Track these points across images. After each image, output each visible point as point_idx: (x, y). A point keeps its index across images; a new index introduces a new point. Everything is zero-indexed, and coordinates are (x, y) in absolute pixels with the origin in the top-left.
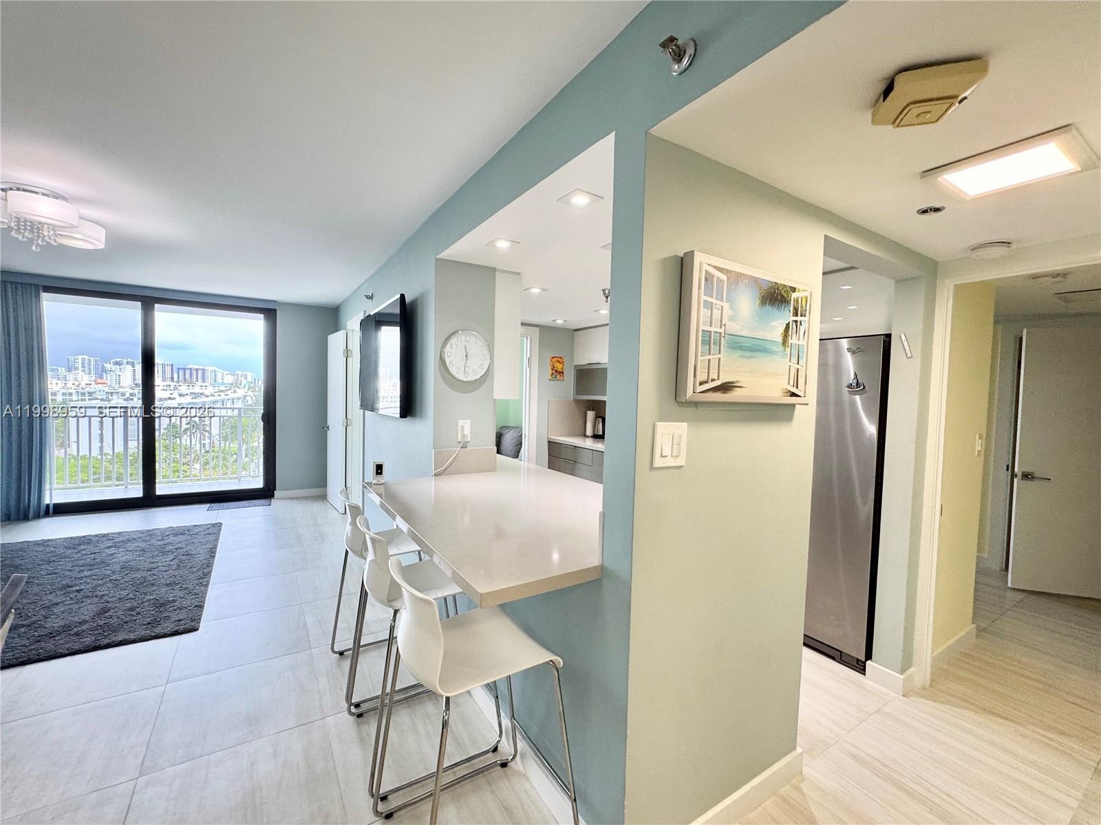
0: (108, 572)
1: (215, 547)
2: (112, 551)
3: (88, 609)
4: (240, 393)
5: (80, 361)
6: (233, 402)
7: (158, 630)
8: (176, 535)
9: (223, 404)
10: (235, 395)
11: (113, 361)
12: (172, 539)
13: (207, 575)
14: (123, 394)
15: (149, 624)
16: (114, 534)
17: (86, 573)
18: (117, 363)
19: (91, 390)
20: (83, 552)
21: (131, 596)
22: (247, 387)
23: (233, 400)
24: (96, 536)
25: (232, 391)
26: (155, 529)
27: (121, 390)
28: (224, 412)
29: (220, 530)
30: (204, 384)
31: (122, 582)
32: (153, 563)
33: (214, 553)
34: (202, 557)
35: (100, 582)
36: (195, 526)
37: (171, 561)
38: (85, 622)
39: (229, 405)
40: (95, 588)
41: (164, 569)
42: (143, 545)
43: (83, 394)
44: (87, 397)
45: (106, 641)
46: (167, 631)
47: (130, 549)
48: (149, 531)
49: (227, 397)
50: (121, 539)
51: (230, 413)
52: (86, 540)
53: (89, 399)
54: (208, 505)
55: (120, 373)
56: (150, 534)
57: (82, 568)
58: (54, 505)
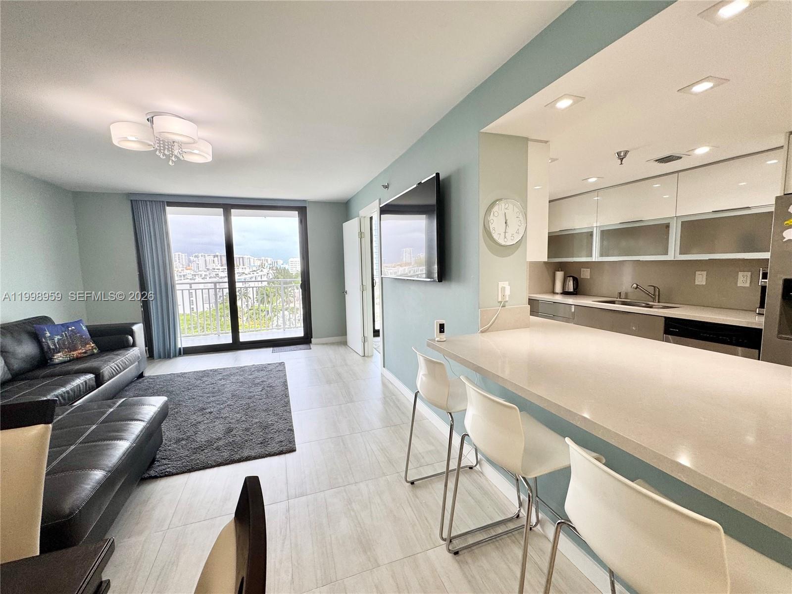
0: (225, 399)
1: (286, 381)
2: (223, 382)
3: (219, 428)
4: (265, 271)
5: (177, 256)
6: (261, 278)
7: (269, 449)
8: (258, 371)
9: (256, 279)
10: (261, 273)
11: (194, 255)
12: (256, 374)
13: (287, 403)
14: (201, 275)
15: (261, 443)
16: (221, 369)
17: (212, 399)
18: (196, 256)
19: (185, 274)
20: (206, 383)
21: (243, 419)
22: (268, 267)
23: (261, 276)
24: (211, 370)
25: (260, 270)
26: (245, 366)
27: (200, 273)
28: (256, 284)
29: (285, 368)
30: (244, 267)
31: (235, 407)
32: (250, 392)
33: (287, 385)
34: (279, 389)
35: (222, 406)
36: (269, 364)
37: (261, 391)
38: (219, 439)
39: (259, 279)
40: (219, 411)
41: (259, 398)
42: (241, 378)
43: (181, 276)
44: (183, 278)
45: (237, 457)
46: (275, 450)
47: (234, 381)
48: (241, 367)
49: (258, 274)
50: (225, 374)
51: (260, 284)
52: (205, 374)
53: (184, 279)
54: (271, 349)
55: (198, 263)
56: (242, 370)
57: (209, 395)
58: (183, 348)
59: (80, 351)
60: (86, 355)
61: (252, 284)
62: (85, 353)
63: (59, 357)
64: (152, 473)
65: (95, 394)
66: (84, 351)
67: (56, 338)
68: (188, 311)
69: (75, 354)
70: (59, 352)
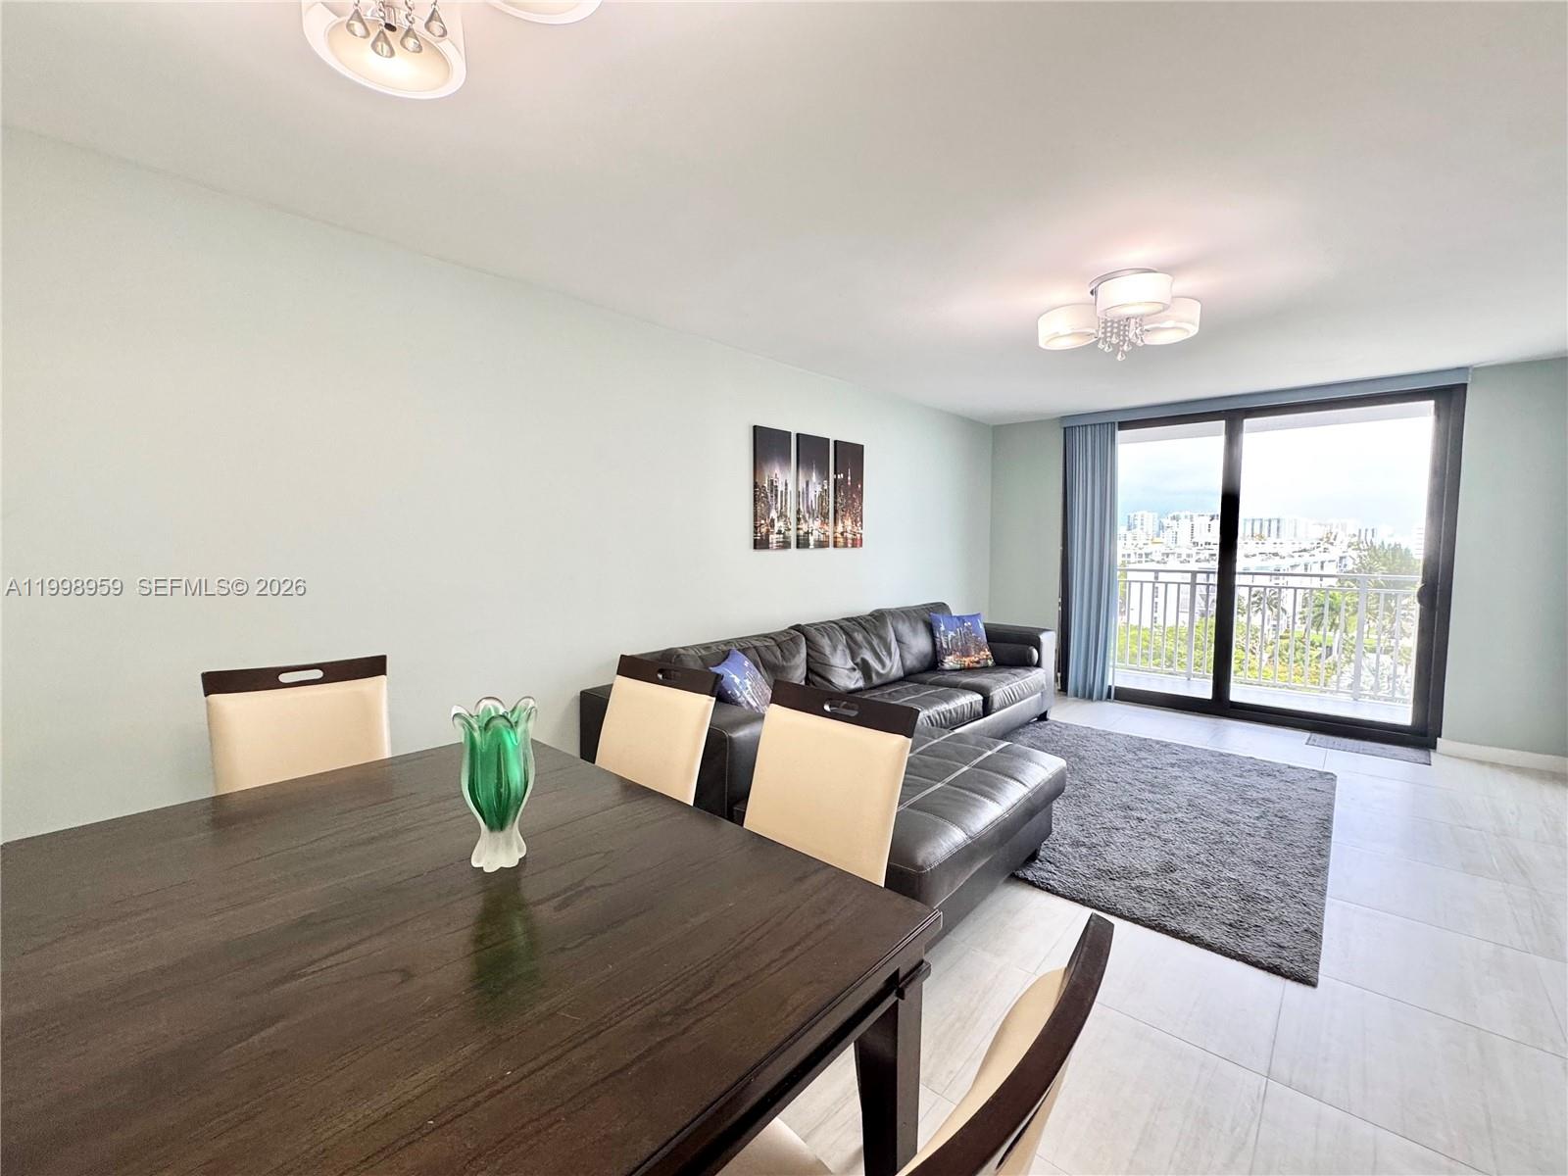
0: (1173, 805)
1: (1329, 820)
2: (1176, 771)
3: (1148, 857)
4: (1335, 552)
5: (1139, 518)
6: (1322, 567)
7: (1246, 946)
8: (1261, 774)
9: (1306, 569)
10: (1325, 557)
11: (1171, 515)
12: (1254, 779)
13: (1318, 872)
14: (1179, 555)
15: (1231, 925)
16: (1177, 745)
17: (1147, 795)
18: (1174, 518)
19: (1148, 551)
20: (1144, 762)
21: (1202, 858)
22: (1346, 543)
23: (1322, 563)
24: (1158, 742)
25: (1321, 549)
26: (1230, 755)
27: (1177, 551)
28: (1306, 582)
29: (1334, 788)
30: (1278, 541)
31: (1190, 828)
32: (1231, 812)
33: (1328, 829)
34: (1305, 832)
35: (1164, 816)
36: (1289, 767)
37: (1258, 818)
38: (1145, 874)
39: (1316, 570)
40: (1157, 823)
41: (1247, 830)
42: (1216, 776)
43: (1141, 555)
44: (1144, 559)
45: (1172, 924)
46: (1261, 956)
47: (1199, 776)
48: (1221, 755)
49: (1312, 559)
50: (1185, 757)
51: (1315, 583)
52: (1144, 745)
53: (1146, 561)
54: (1307, 735)
55: (1177, 530)
56: (1225, 759)
57: (1143, 786)
58: (1116, 687)
59: (973, 659)
60: (978, 666)
61: (1293, 582)
62: (978, 662)
63: (950, 662)
64: (1029, 875)
65: (980, 725)
66: (977, 659)
67: (951, 634)
68: (1146, 623)
69: (967, 661)
70: (951, 654)
